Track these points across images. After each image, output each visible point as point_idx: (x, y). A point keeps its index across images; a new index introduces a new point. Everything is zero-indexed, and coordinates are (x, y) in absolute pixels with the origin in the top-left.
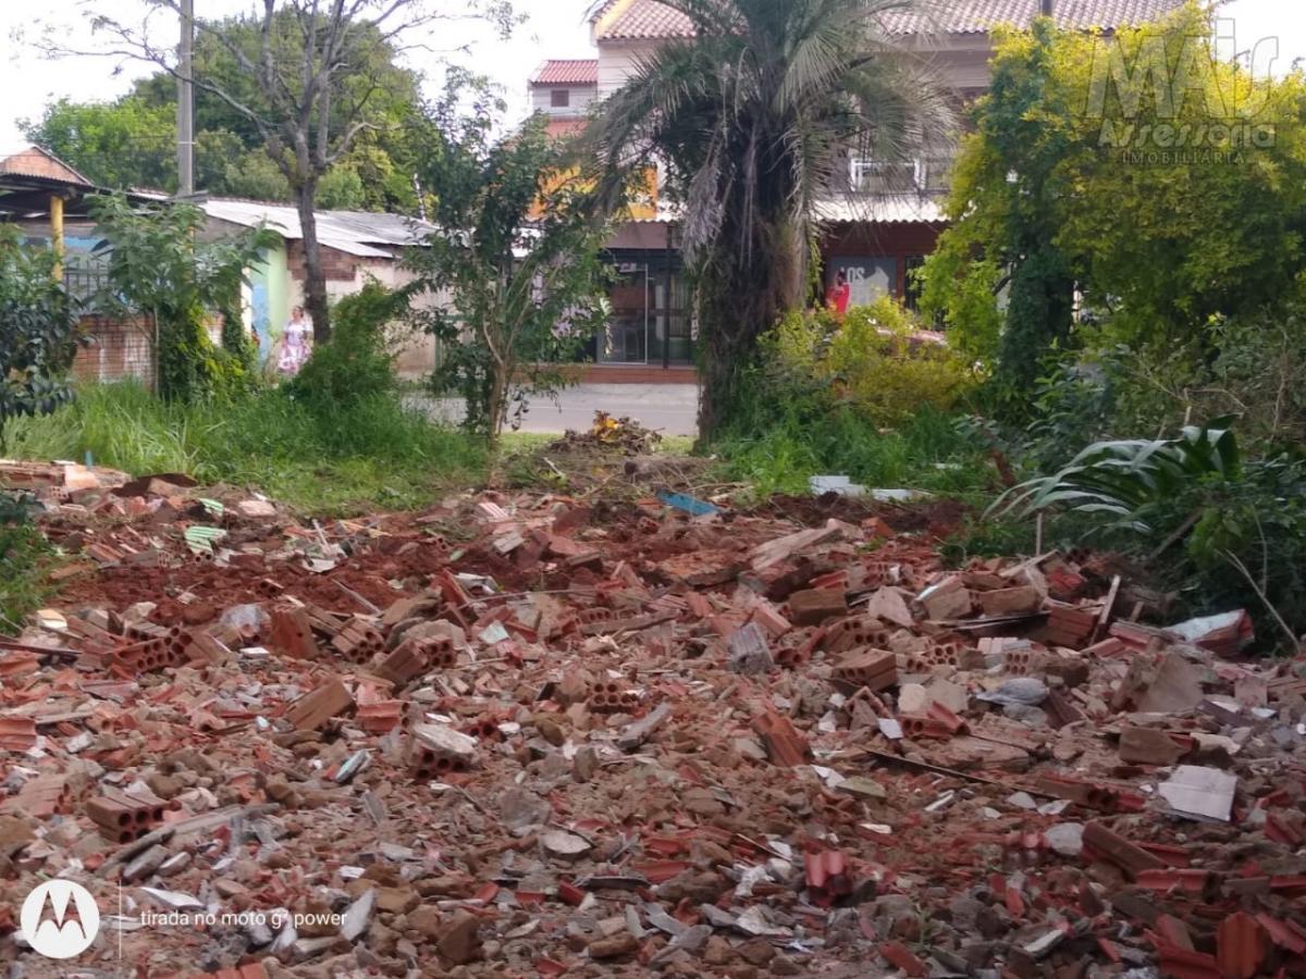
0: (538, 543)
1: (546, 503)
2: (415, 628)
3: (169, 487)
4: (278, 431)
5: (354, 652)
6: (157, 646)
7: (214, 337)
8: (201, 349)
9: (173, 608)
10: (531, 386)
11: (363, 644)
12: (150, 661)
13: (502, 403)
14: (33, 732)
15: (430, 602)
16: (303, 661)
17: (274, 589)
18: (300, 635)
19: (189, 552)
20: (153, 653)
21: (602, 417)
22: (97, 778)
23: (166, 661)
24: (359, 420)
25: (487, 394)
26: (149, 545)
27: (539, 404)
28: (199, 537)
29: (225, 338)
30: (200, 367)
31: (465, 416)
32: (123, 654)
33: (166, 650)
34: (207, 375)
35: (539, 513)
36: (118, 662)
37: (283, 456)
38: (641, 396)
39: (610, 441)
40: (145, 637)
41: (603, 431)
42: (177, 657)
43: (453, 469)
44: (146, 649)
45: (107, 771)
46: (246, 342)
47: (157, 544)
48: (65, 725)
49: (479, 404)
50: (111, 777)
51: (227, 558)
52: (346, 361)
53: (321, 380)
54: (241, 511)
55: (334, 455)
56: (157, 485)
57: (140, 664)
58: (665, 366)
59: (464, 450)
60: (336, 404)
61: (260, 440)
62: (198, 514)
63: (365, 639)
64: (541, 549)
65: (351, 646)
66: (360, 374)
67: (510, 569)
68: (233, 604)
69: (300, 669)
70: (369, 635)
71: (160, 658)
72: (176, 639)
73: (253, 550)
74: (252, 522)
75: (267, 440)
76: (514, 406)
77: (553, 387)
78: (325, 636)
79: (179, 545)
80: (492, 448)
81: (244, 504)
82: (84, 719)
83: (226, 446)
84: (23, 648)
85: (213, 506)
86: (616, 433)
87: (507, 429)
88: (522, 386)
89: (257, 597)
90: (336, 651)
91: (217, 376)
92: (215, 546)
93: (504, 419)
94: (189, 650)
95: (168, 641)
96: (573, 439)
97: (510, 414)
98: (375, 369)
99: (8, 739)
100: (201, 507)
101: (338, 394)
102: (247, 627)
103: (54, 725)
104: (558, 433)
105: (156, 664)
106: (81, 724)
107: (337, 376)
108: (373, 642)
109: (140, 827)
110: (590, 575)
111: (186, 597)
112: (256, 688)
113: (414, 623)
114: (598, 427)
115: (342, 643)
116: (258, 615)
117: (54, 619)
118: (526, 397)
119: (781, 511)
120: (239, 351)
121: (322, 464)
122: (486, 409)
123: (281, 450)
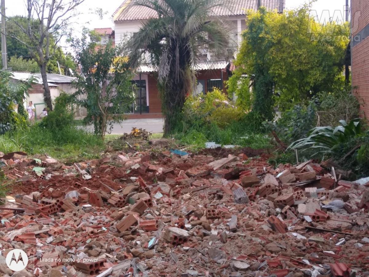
0: (145, 167)
1: (137, 154)
2: (135, 195)
3: (20, 156)
4: (41, 137)
5: (116, 204)
6: (53, 206)
7: (16, 110)
8: (13, 115)
9: (48, 193)
10: (113, 120)
11: (119, 201)
12: (52, 211)
13: (105, 126)
14: (34, 237)
15: (137, 187)
16: (101, 208)
17: (79, 185)
18: (98, 200)
19: (36, 175)
20: (52, 208)
21: (134, 129)
22: (65, 252)
23: (56, 211)
24: (65, 133)
25: (101, 123)
26: (24, 174)
27: (116, 126)
28: (39, 171)
29: (19, 111)
30: (13, 120)
31: (94, 130)
32: (42, 209)
33: (56, 207)
34: (15, 122)
35: (136, 157)
36: (42, 212)
37: (43, 145)
38: (134, 123)
39: (137, 135)
40: (47, 203)
41: (135, 132)
42: (59, 209)
43: (94, 146)
44: (50, 207)
45: (68, 249)
46: (25, 112)
47: (26, 173)
48: (42, 234)
49: (98, 127)
50: (70, 251)
51: (50, 177)
52: (59, 116)
53: (52, 122)
54: (47, 162)
55: (58, 144)
56: (16, 155)
57: (49, 212)
58: (141, 114)
59: (96, 140)
60: (57, 129)
61: (36, 140)
62: (34, 163)
63: (119, 200)
64: (146, 168)
65: (115, 202)
66: (64, 119)
67: (145, 175)
68: (68, 191)
69: (101, 210)
70: (120, 198)
71: (55, 209)
72: (58, 203)
73: (57, 174)
74: (51, 165)
75: (38, 141)
76: (108, 127)
77: (120, 121)
78: (105, 200)
79: (34, 173)
80: (103, 139)
81: (47, 160)
82: (47, 232)
83: (27, 143)
84: (8, 209)
85: (38, 161)
86: (139, 133)
87: (106, 134)
88: (111, 121)
89: (75, 188)
90: (110, 203)
91: (18, 122)
92: (43, 173)
93: (106, 131)
94: (63, 207)
95: (56, 204)
96: (127, 136)
97: (108, 129)
98: (68, 118)
99: (27, 240)
100: (35, 161)
101: (57, 126)
102: (74, 198)
103: (39, 234)
104: (122, 134)
105: (54, 211)
106: (47, 234)
107: (57, 120)
108: (122, 201)
109: (96, 269)
110: (172, 175)
111: (51, 189)
112: (93, 217)
113: (134, 194)
114: (133, 132)
115: (112, 201)
116: (77, 194)
117: (11, 199)
118: (113, 124)
119: (205, 153)
120: (23, 115)
121: (55, 147)
122: (100, 128)
123: (43, 143)
